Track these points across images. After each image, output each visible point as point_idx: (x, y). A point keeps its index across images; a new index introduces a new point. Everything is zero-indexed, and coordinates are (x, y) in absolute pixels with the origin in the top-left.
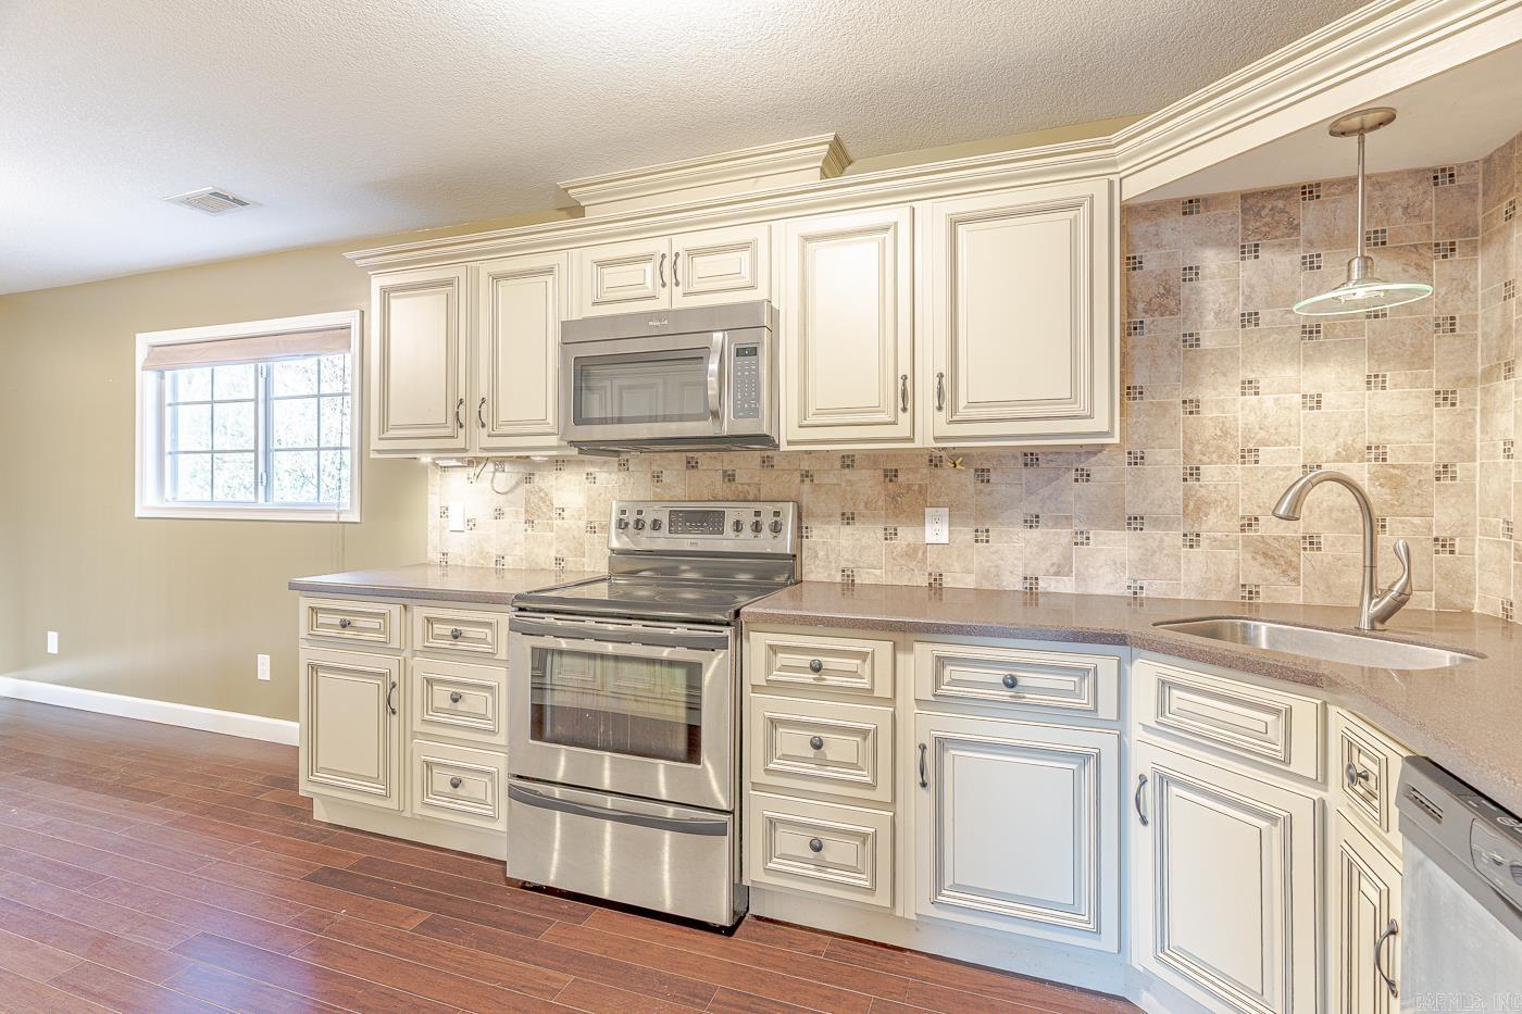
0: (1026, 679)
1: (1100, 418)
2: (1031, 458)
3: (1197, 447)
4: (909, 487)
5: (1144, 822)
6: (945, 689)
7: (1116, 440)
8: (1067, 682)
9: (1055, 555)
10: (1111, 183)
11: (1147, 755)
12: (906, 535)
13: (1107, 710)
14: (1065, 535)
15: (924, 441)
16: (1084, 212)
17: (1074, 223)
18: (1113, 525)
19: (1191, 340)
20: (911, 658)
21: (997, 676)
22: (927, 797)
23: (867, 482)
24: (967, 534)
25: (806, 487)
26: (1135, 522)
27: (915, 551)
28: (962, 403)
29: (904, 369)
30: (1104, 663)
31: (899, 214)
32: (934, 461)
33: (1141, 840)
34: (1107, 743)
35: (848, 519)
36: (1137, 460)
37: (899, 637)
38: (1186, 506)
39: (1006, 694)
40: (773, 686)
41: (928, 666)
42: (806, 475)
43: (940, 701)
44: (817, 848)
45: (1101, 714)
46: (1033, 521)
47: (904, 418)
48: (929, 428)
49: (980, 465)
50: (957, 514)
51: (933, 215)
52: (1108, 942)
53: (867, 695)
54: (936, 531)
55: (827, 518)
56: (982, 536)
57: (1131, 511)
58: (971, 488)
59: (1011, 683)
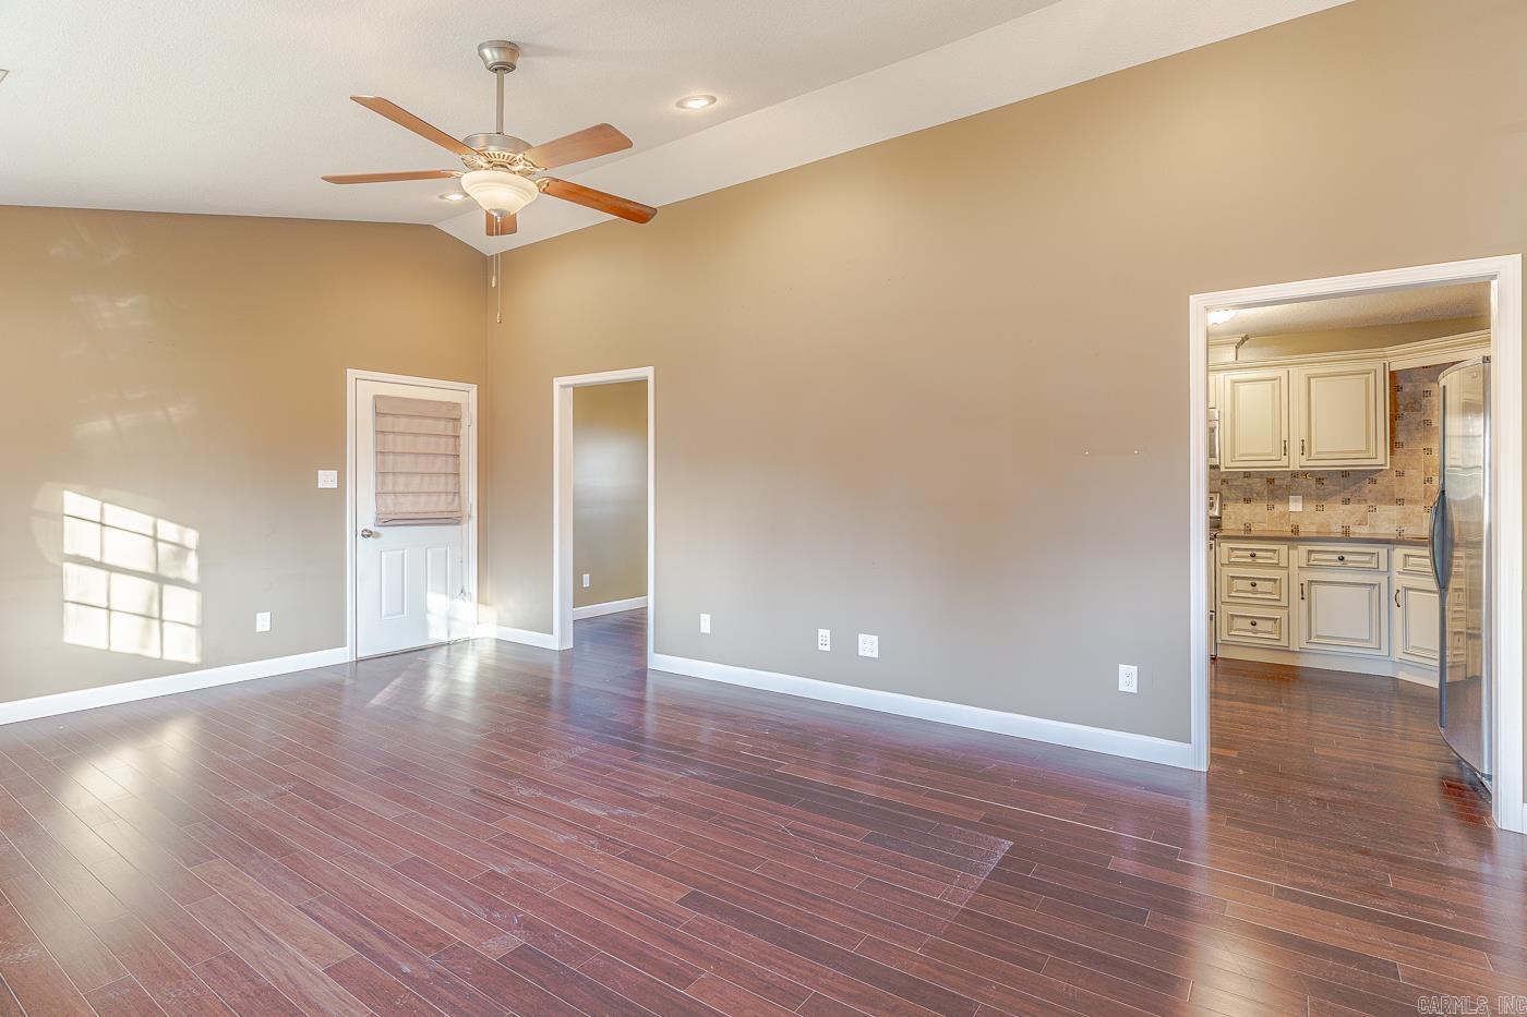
0: (1347, 557)
1: (1380, 457)
2: (1345, 474)
3: (1431, 469)
4: (1281, 486)
5: (1398, 606)
6: (1311, 562)
7: (1388, 467)
8: (1367, 558)
9: (1358, 516)
10: (1385, 364)
11: (1400, 582)
12: (1279, 508)
13: (1383, 567)
14: (1363, 507)
15: (1295, 467)
16: (1372, 376)
17: (1367, 381)
18: (1389, 502)
19: (1428, 423)
20: (1296, 552)
21: (1335, 557)
22: (1304, 604)
23: (1258, 485)
24: (1312, 507)
25: (1224, 486)
26: (1400, 501)
27: (1284, 515)
28: (1313, 451)
29: (1285, 437)
30: (1382, 551)
31: (1281, 373)
32: (1294, 475)
33: (1398, 612)
34: (1383, 580)
35: (1247, 501)
36: (1400, 474)
37: (1291, 543)
38: (1425, 495)
39: (1339, 563)
40: (1231, 564)
41: (1305, 555)
42: (1224, 481)
43: (1310, 566)
44: (1254, 624)
45: (1381, 569)
46: (1346, 501)
47: (1285, 458)
48: (1297, 462)
49: (1320, 478)
50: (1306, 497)
51: (1298, 374)
52: (1384, 652)
53: (1276, 566)
54: (1295, 506)
55: (1236, 500)
56: (1321, 508)
57: (1397, 497)
58: (1314, 486)
59: (1342, 559)
